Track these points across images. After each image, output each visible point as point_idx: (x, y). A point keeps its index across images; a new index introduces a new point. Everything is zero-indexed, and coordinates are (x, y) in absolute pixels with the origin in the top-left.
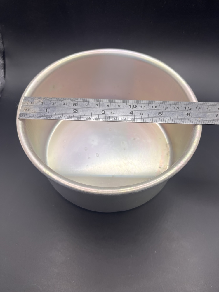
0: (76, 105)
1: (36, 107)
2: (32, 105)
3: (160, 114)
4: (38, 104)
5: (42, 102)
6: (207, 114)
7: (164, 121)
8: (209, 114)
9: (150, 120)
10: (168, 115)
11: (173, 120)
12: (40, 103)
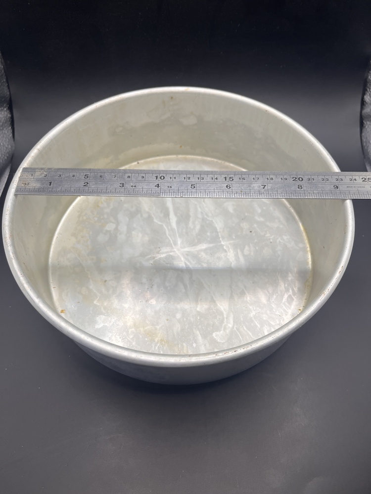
0: (88, 177)
1: (38, 180)
2: (32, 177)
3: (193, 187)
4: (40, 177)
5: (45, 173)
6: (252, 186)
7: (197, 195)
8: (254, 185)
9: (179, 194)
10: (202, 188)
11: (209, 194)
12: (43, 175)
